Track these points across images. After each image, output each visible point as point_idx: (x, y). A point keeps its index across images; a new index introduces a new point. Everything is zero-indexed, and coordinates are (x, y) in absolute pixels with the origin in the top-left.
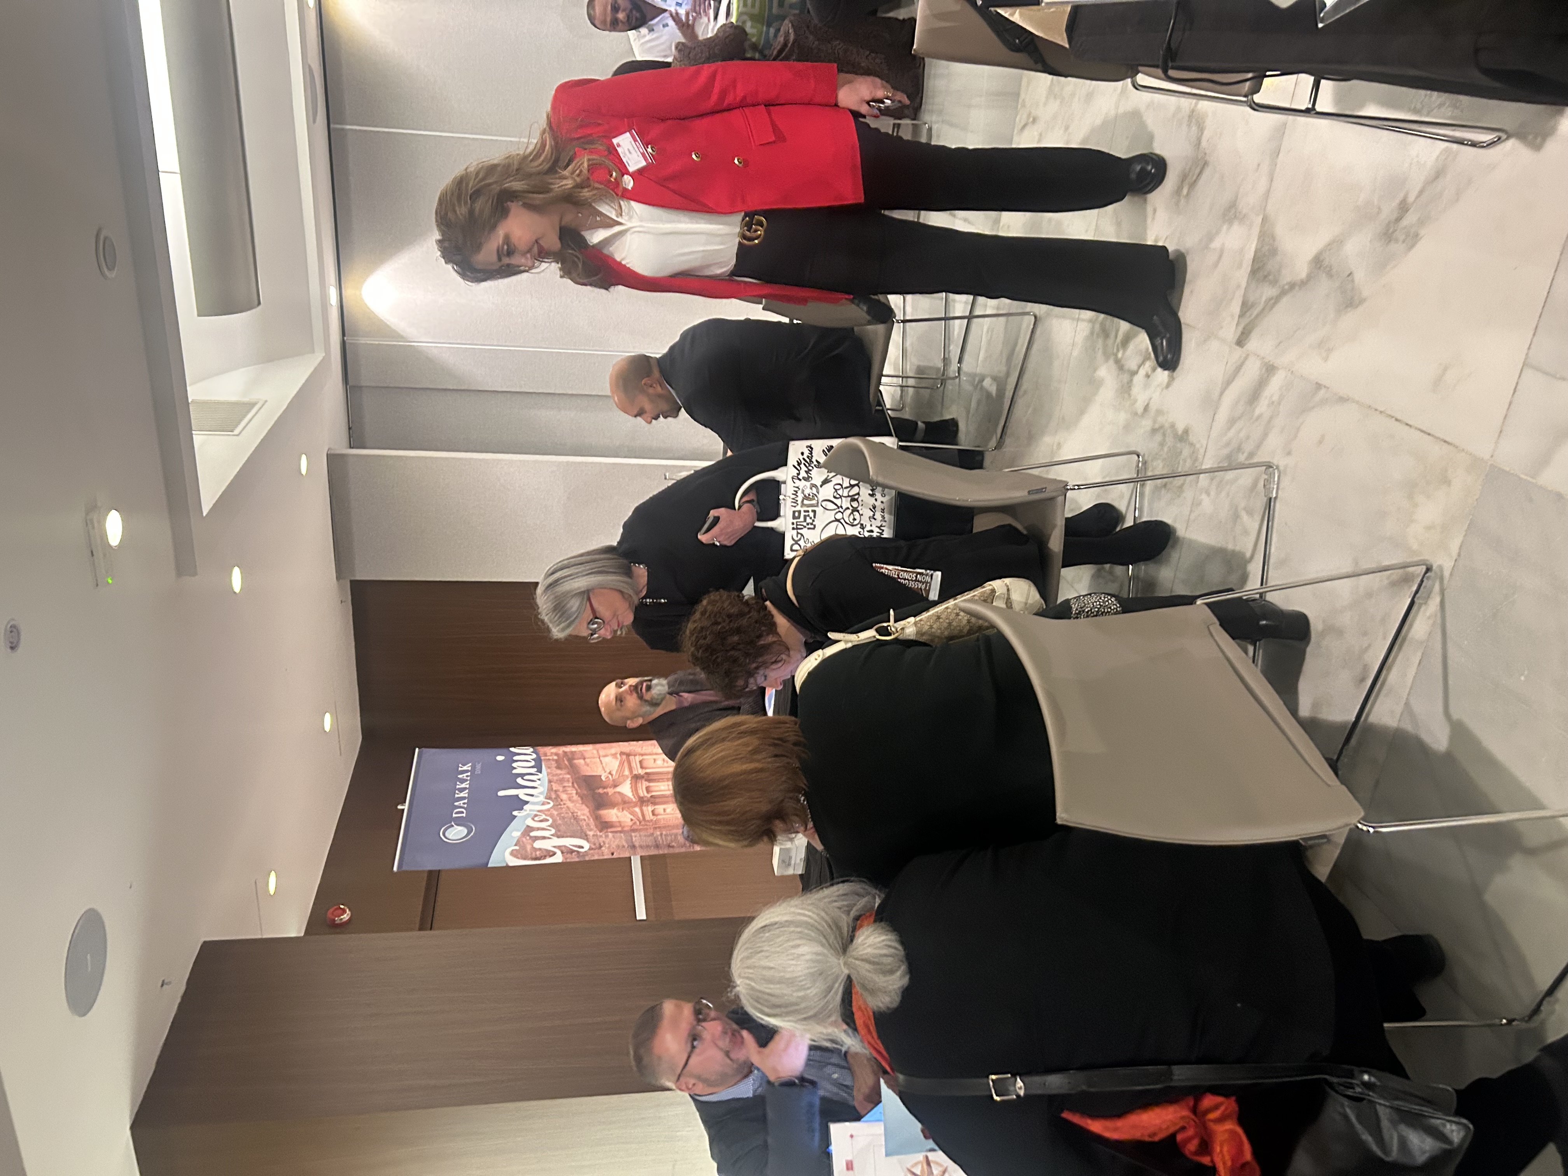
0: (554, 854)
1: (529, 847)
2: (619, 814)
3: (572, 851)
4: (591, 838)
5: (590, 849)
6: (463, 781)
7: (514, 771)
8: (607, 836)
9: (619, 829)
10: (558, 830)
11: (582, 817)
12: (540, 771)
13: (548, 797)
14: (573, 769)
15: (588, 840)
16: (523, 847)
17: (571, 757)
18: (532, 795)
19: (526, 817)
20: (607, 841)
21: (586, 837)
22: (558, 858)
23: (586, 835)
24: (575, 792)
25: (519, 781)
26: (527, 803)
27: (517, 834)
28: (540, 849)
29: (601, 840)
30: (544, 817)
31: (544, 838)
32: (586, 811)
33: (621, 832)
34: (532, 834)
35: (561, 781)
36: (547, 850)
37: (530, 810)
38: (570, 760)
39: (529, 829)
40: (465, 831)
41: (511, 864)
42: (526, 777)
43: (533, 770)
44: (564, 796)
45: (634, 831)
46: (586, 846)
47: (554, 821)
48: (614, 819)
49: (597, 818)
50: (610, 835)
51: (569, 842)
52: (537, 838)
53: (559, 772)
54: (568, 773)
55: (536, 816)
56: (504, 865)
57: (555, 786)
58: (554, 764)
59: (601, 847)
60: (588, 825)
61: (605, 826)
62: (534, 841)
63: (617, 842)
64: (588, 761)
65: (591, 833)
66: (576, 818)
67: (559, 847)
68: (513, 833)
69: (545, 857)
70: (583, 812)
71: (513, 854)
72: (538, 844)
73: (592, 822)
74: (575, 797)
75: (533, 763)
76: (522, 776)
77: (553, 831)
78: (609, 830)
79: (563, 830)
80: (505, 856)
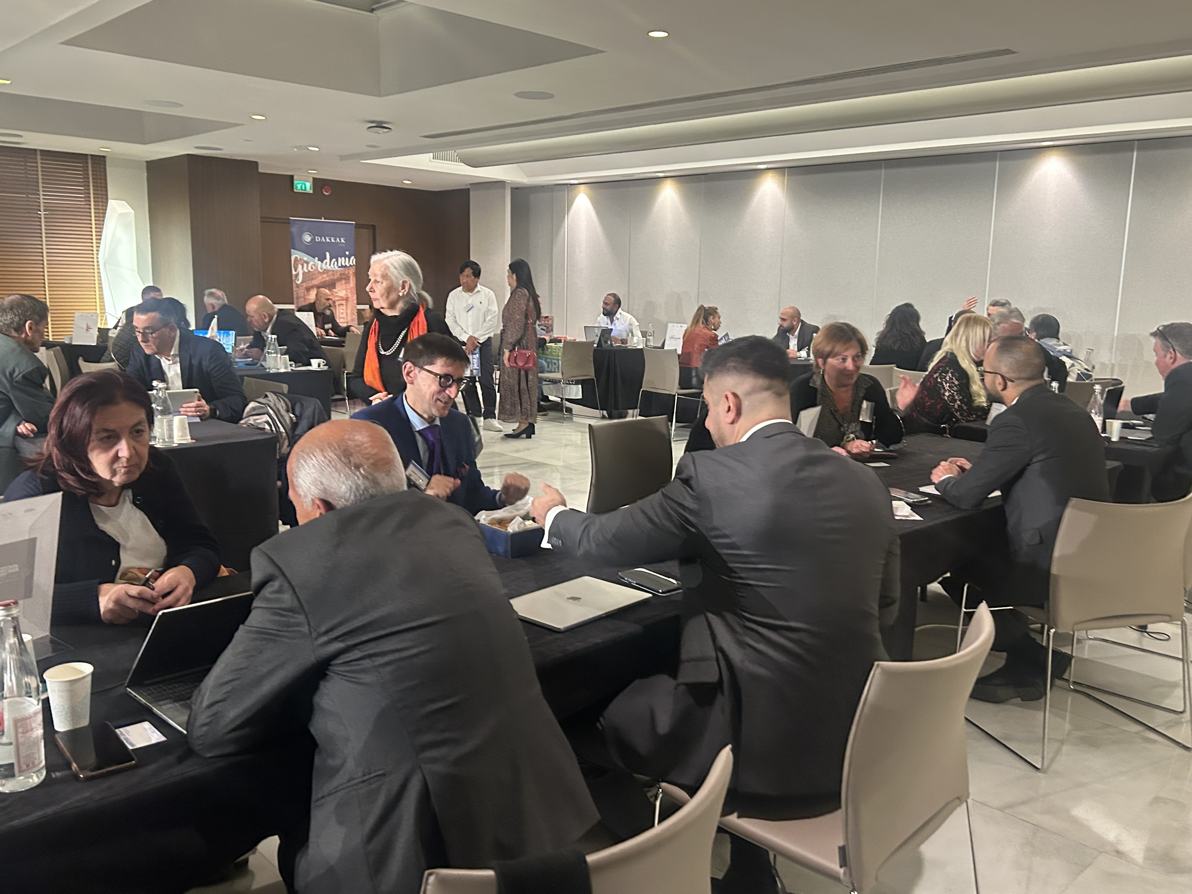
0: (295, 271)
1: (299, 263)
3: (296, 277)
4: (302, 284)
6: (335, 240)
7: (339, 258)
9: (306, 294)
11: (313, 282)
12: (339, 267)
13: (325, 270)
14: (340, 279)
16: (299, 261)
17: (347, 279)
18: (326, 264)
19: (314, 262)
21: (302, 282)
22: (294, 273)
24: (327, 279)
25: (334, 260)
26: (322, 262)
27: (305, 259)
28: (298, 266)
29: (301, 288)
30: (314, 268)
31: (303, 268)
32: (316, 283)
33: (304, 294)
34: (305, 265)
35: (333, 275)
36: (297, 269)
37: (318, 264)
38: (345, 279)
39: (307, 263)
40: (308, 241)
41: (292, 257)
42: (336, 262)
43: (340, 265)
44: (325, 276)
46: (298, 283)
47: (312, 272)
49: (312, 287)
50: (303, 291)
51: (301, 277)
52: (303, 266)
53: (338, 274)
54: (339, 277)
56: (292, 254)
57: (330, 273)
58: (342, 272)
59: (298, 288)
60: (309, 283)
61: (308, 289)
63: (299, 293)
64: (344, 285)
65: (304, 284)
66: (313, 279)
67: (298, 273)
68: (306, 258)
69: (294, 268)
70: (315, 282)
71: (296, 258)
72: (300, 266)
74: (324, 280)
75: (343, 264)
77: (306, 271)
78: (305, 291)
79: (307, 275)
80: (296, 255)
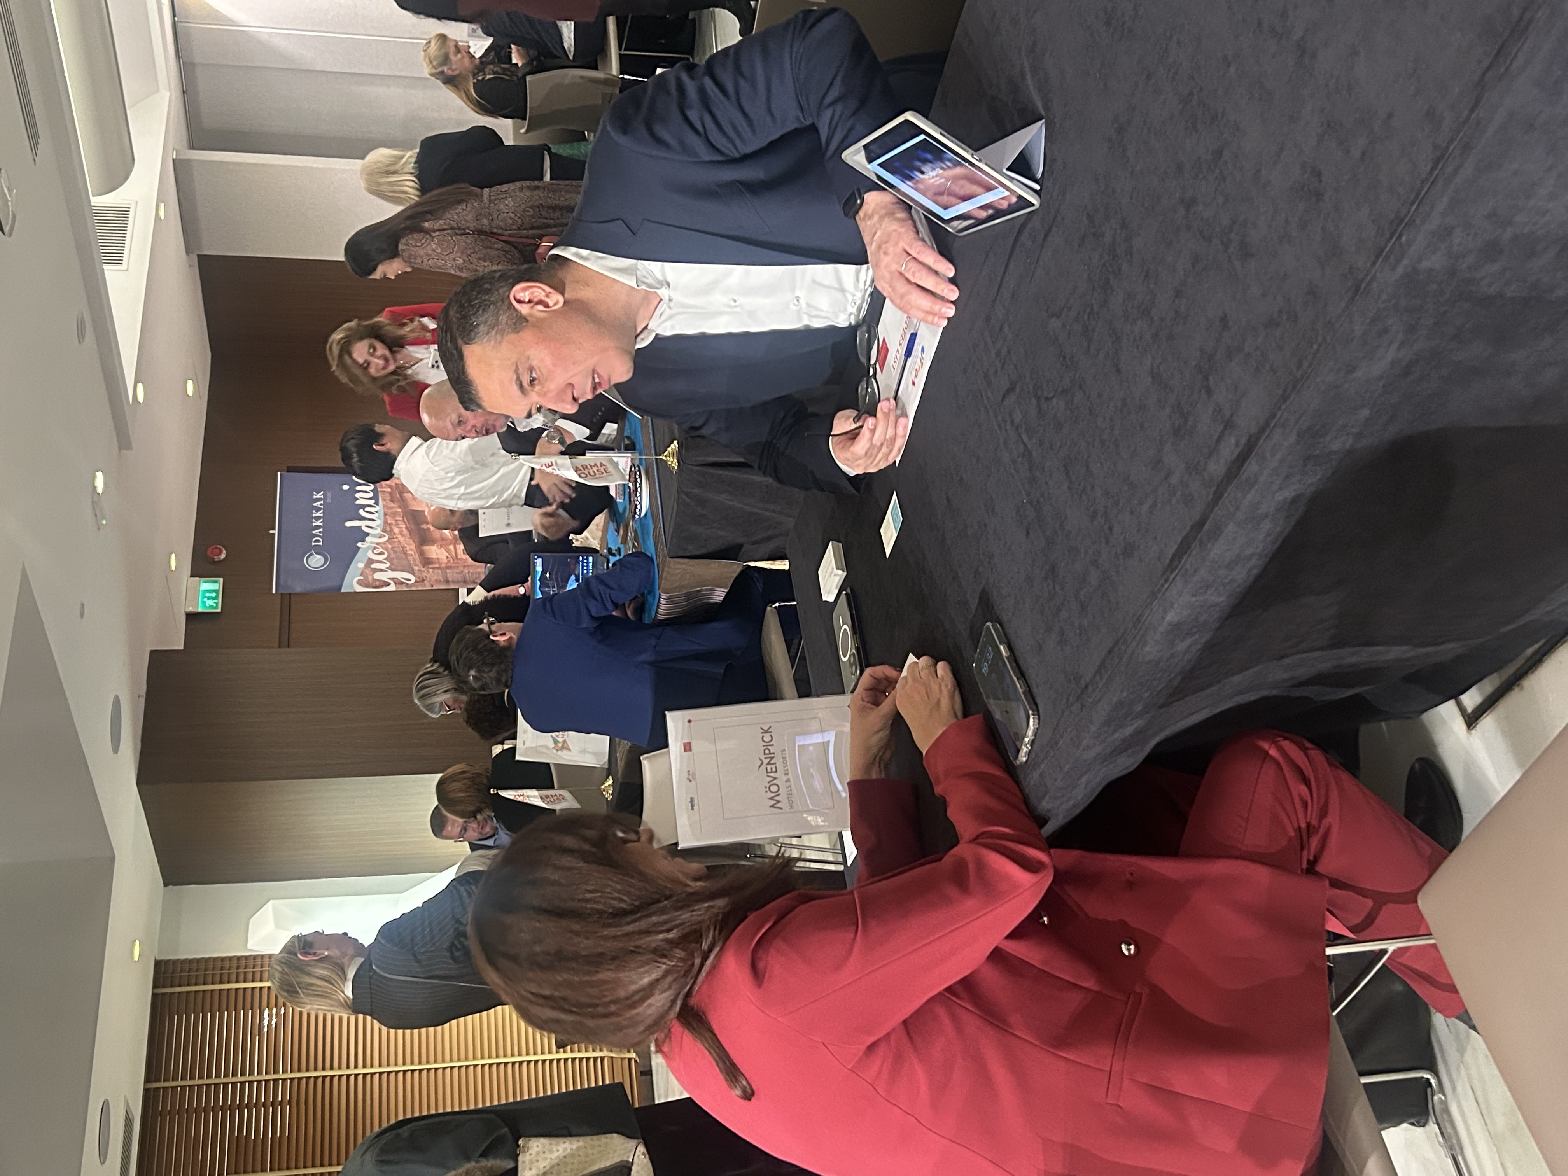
0: (389, 584)
1: (370, 578)
2: (438, 551)
3: (402, 583)
4: (416, 572)
5: (416, 582)
6: (318, 510)
7: (358, 502)
8: (428, 572)
9: (437, 566)
10: (392, 564)
11: (410, 552)
12: (377, 503)
13: (384, 531)
14: (403, 503)
15: (413, 574)
16: (366, 578)
18: (371, 528)
19: (368, 548)
20: (428, 575)
21: (412, 572)
22: (392, 588)
23: (413, 570)
24: (404, 526)
25: (361, 512)
27: (361, 565)
28: (378, 580)
29: (424, 574)
30: (381, 550)
31: (381, 570)
32: (413, 547)
33: (438, 568)
34: (373, 566)
35: (394, 514)
36: (384, 581)
37: (371, 543)
39: (371, 561)
40: (323, 560)
41: (358, 591)
42: (367, 509)
43: (372, 502)
44: (396, 530)
45: (448, 568)
46: (413, 580)
47: (389, 554)
48: (434, 556)
49: (422, 554)
50: (431, 570)
51: (401, 575)
52: (376, 571)
53: (392, 505)
54: (400, 507)
55: (375, 548)
56: (352, 591)
57: (390, 520)
58: (388, 497)
59: (424, 580)
60: (414, 560)
61: (427, 562)
62: (374, 573)
63: (436, 577)
65: (416, 568)
66: (405, 553)
67: (392, 579)
68: (358, 564)
69: (382, 586)
70: (411, 547)
71: (360, 583)
72: (378, 576)
73: (417, 557)
74: (405, 532)
75: (371, 495)
76: (363, 507)
77: (388, 565)
78: (431, 566)
79: (395, 561)
80: (353, 583)
